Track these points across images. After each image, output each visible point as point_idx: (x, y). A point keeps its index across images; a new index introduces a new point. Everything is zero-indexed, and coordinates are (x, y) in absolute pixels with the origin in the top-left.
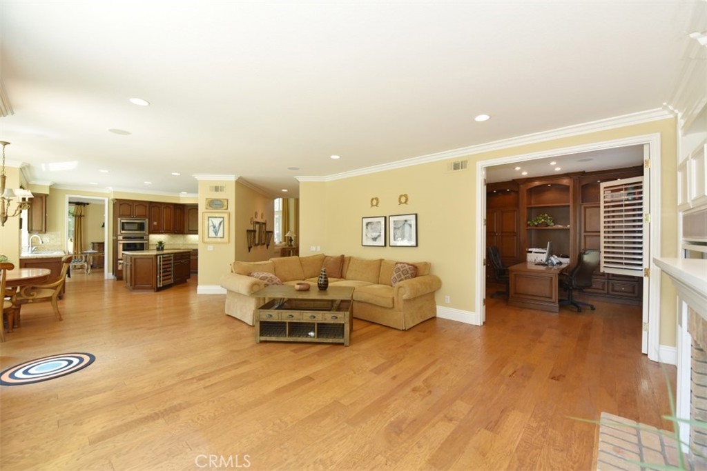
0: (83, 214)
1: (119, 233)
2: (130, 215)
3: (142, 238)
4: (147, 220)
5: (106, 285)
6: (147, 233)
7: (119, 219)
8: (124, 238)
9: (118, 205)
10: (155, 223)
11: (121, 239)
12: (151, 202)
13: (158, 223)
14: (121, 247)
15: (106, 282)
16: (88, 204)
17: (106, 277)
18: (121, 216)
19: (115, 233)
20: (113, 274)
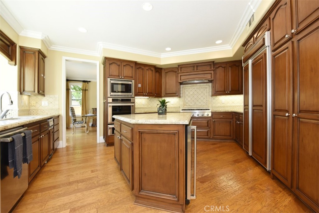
0: (87, 89)
1: (109, 96)
2: (119, 76)
3: (128, 100)
4: (133, 81)
5: (98, 148)
6: (133, 96)
7: (109, 79)
8: (113, 100)
9: (107, 64)
10: (140, 85)
11: (111, 101)
12: (136, 63)
13: (142, 86)
14: (110, 110)
15: (98, 145)
16: (90, 82)
17: (98, 142)
18: (111, 76)
19: (105, 97)
20: (104, 138)
